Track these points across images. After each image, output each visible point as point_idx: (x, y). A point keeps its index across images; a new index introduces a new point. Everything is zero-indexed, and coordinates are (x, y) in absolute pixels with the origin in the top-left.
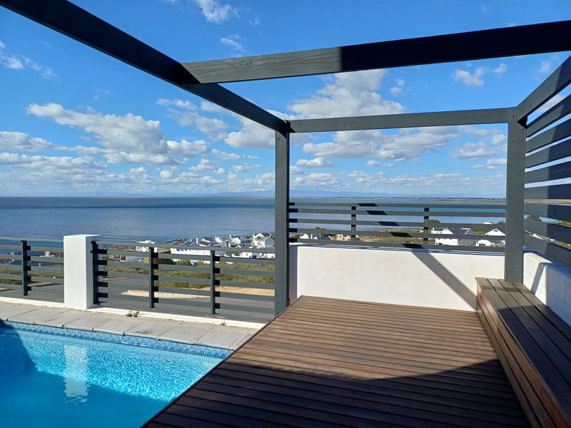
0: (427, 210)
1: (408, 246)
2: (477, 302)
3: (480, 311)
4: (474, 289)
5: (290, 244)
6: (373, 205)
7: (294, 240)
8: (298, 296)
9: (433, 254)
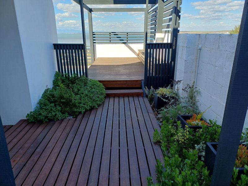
0: (127, 33)
1: (124, 43)
2: (138, 55)
3: (139, 57)
4: (137, 52)
5: (94, 44)
6: (115, 33)
7: (95, 43)
8: (97, 58)
9: (129, 45)
